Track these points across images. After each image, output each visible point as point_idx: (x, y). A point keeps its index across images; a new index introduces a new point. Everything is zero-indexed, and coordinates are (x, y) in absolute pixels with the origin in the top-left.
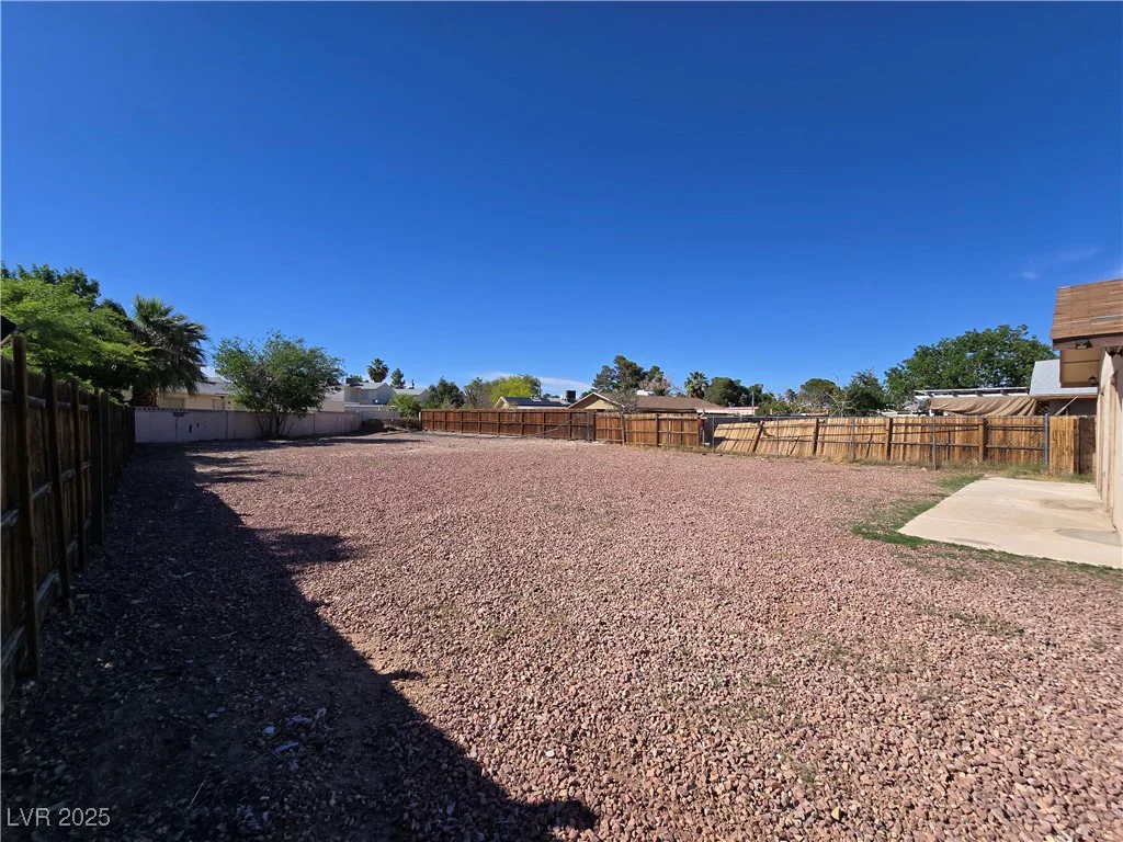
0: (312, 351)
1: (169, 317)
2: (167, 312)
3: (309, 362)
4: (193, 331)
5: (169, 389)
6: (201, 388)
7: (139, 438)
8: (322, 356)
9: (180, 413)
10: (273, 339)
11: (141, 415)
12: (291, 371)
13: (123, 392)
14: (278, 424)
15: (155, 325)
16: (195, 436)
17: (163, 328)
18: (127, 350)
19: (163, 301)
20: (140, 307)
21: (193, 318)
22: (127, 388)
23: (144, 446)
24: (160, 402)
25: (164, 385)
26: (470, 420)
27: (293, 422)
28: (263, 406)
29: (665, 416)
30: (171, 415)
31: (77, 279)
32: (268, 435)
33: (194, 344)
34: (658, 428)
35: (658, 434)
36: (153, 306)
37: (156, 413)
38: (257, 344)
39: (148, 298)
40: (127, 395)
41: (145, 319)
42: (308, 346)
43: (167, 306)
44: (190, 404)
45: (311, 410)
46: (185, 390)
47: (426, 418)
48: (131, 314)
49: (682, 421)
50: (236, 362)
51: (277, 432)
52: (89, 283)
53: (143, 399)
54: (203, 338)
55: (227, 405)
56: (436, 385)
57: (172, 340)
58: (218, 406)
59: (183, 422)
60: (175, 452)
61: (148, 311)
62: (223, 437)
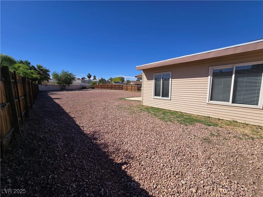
0: (70, 73)
1: (43, 68)
2: (42, 67)
3: (69, 76)
4: (47, 71)
5: (44, 81)
6: (49, 81)
7: (39, 90)
8: (72, 74)
9: (46, 85)
10: (63, 71)
11: (39, 86)
12: (66, 78)
13: (36, 82)
14: (64, 87)
15: (40, 70)
16: (49, 89)
17: (42, 70)
18: (37, 76)
19: (42, 65)
20: (38, 66)
21: (47, 68)
22: (37, 81)
23: (41, 91)
24: (42, 83)
25: (43, 80)
26: (102, 86)
27: (67, 87)
28: (61, 84)
29: (133, 85)
30: (44, 86)
31: (27, 62)
32: (63, 89)
33: (48, 73)
34: (132, 88)
35: (132, 89)
36: (40, 66)
37: (42, 86)
38: (60, 73)
39: (39, 65)
40: (37, 82)
41: (39, 69)
42: (69, 73)
43: (42, 66)
44: (48, 84)
45: (71, 85)
46: (47, 81)
47: (95, 86)
48: (36, 67)
49: (135, 86)
50: (56, 76)
51: (64, 89)
52: (29, 63)
53: (40, 83)
54: (49, 71)
55: (55, 84)
56: (100, 79)
57: (44, 72)
58: (54, 84)
59: (47, 87)
60: (46, 92)
61: (39, 67)
62: (54, 90)
